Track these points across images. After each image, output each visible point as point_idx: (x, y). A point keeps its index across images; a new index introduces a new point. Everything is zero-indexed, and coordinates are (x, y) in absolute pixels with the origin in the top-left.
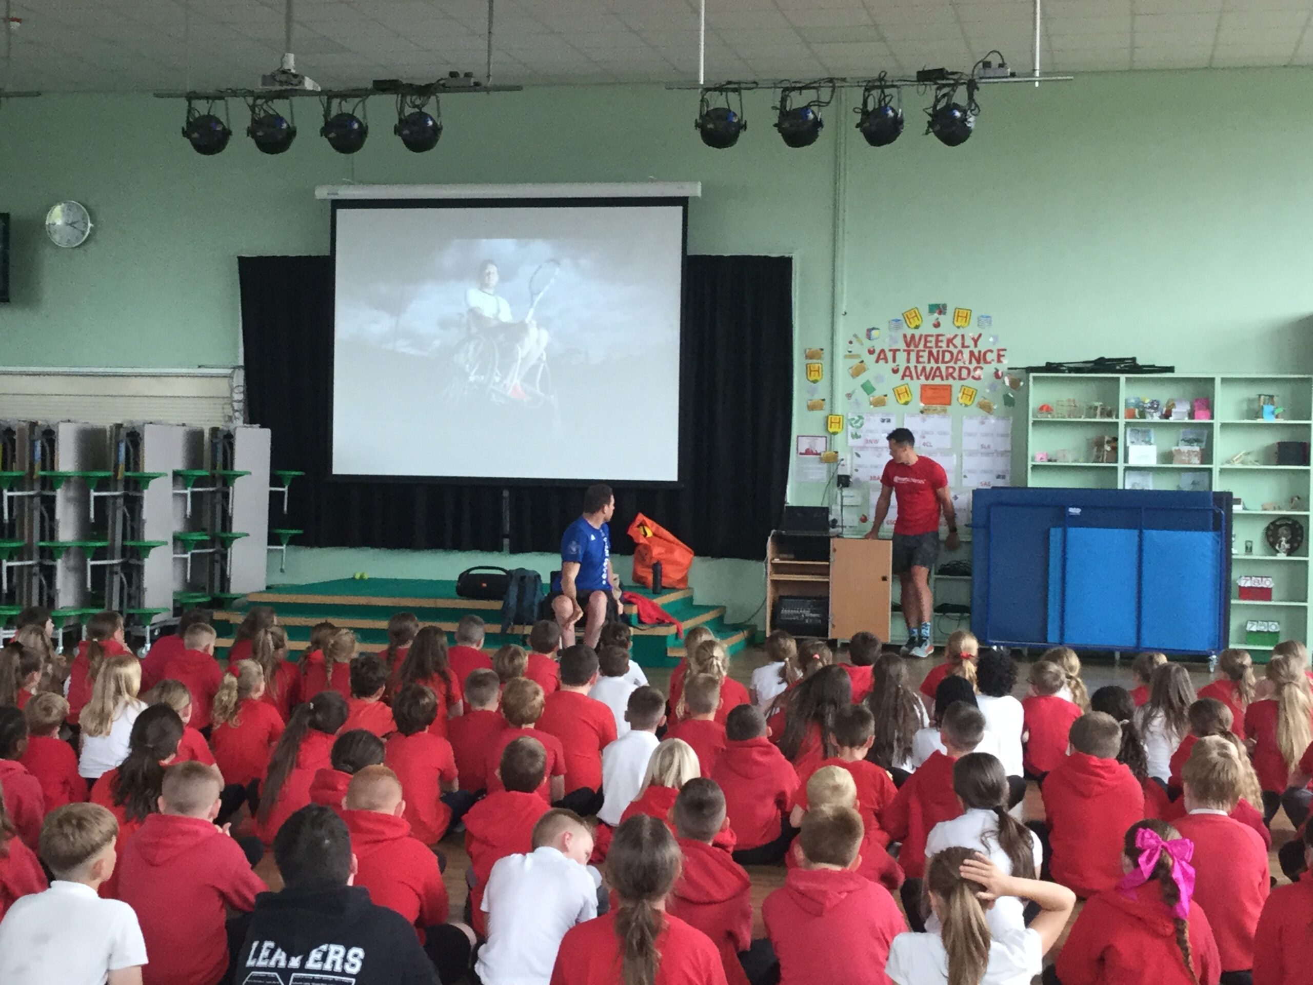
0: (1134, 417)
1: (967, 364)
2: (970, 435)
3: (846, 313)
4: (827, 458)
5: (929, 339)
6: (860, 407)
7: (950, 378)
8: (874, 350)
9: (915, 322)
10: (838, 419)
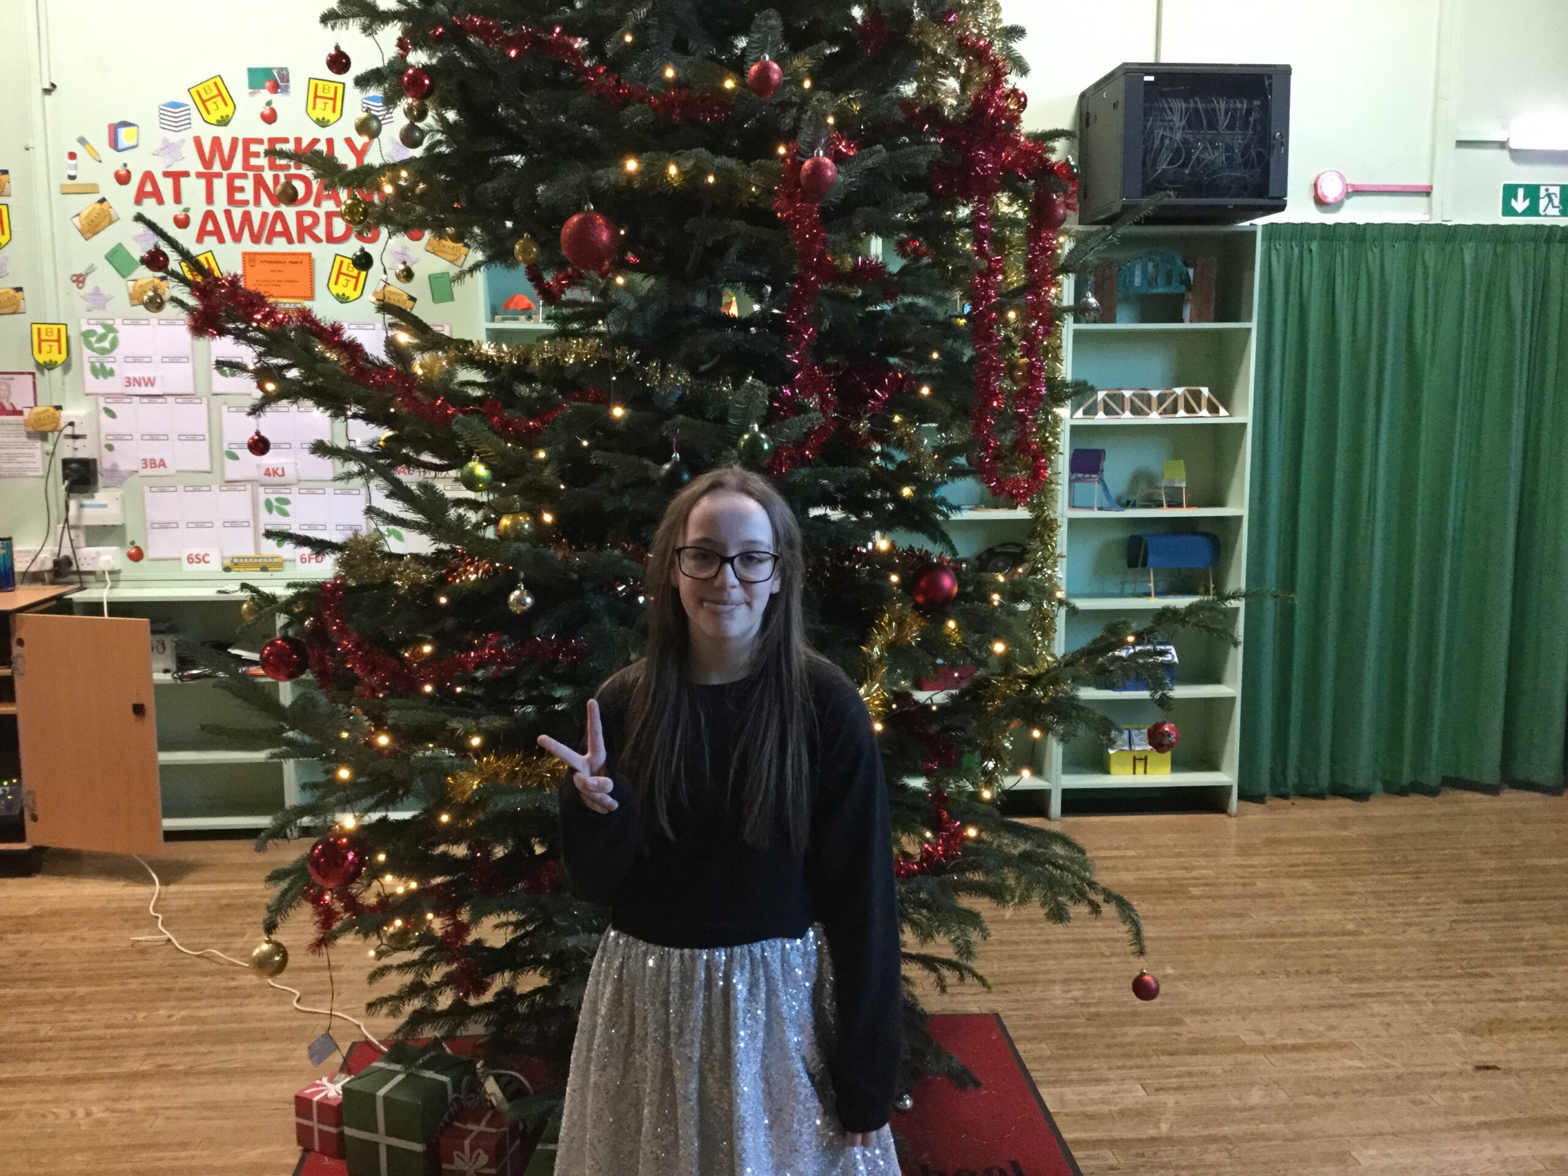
3: (54, 86)
4: (38, 420)
5: (254, 148)
6: (108, 305)
7: (307, 238)
8: (129, 172)
9: (218, 111)
10: (55, 332)
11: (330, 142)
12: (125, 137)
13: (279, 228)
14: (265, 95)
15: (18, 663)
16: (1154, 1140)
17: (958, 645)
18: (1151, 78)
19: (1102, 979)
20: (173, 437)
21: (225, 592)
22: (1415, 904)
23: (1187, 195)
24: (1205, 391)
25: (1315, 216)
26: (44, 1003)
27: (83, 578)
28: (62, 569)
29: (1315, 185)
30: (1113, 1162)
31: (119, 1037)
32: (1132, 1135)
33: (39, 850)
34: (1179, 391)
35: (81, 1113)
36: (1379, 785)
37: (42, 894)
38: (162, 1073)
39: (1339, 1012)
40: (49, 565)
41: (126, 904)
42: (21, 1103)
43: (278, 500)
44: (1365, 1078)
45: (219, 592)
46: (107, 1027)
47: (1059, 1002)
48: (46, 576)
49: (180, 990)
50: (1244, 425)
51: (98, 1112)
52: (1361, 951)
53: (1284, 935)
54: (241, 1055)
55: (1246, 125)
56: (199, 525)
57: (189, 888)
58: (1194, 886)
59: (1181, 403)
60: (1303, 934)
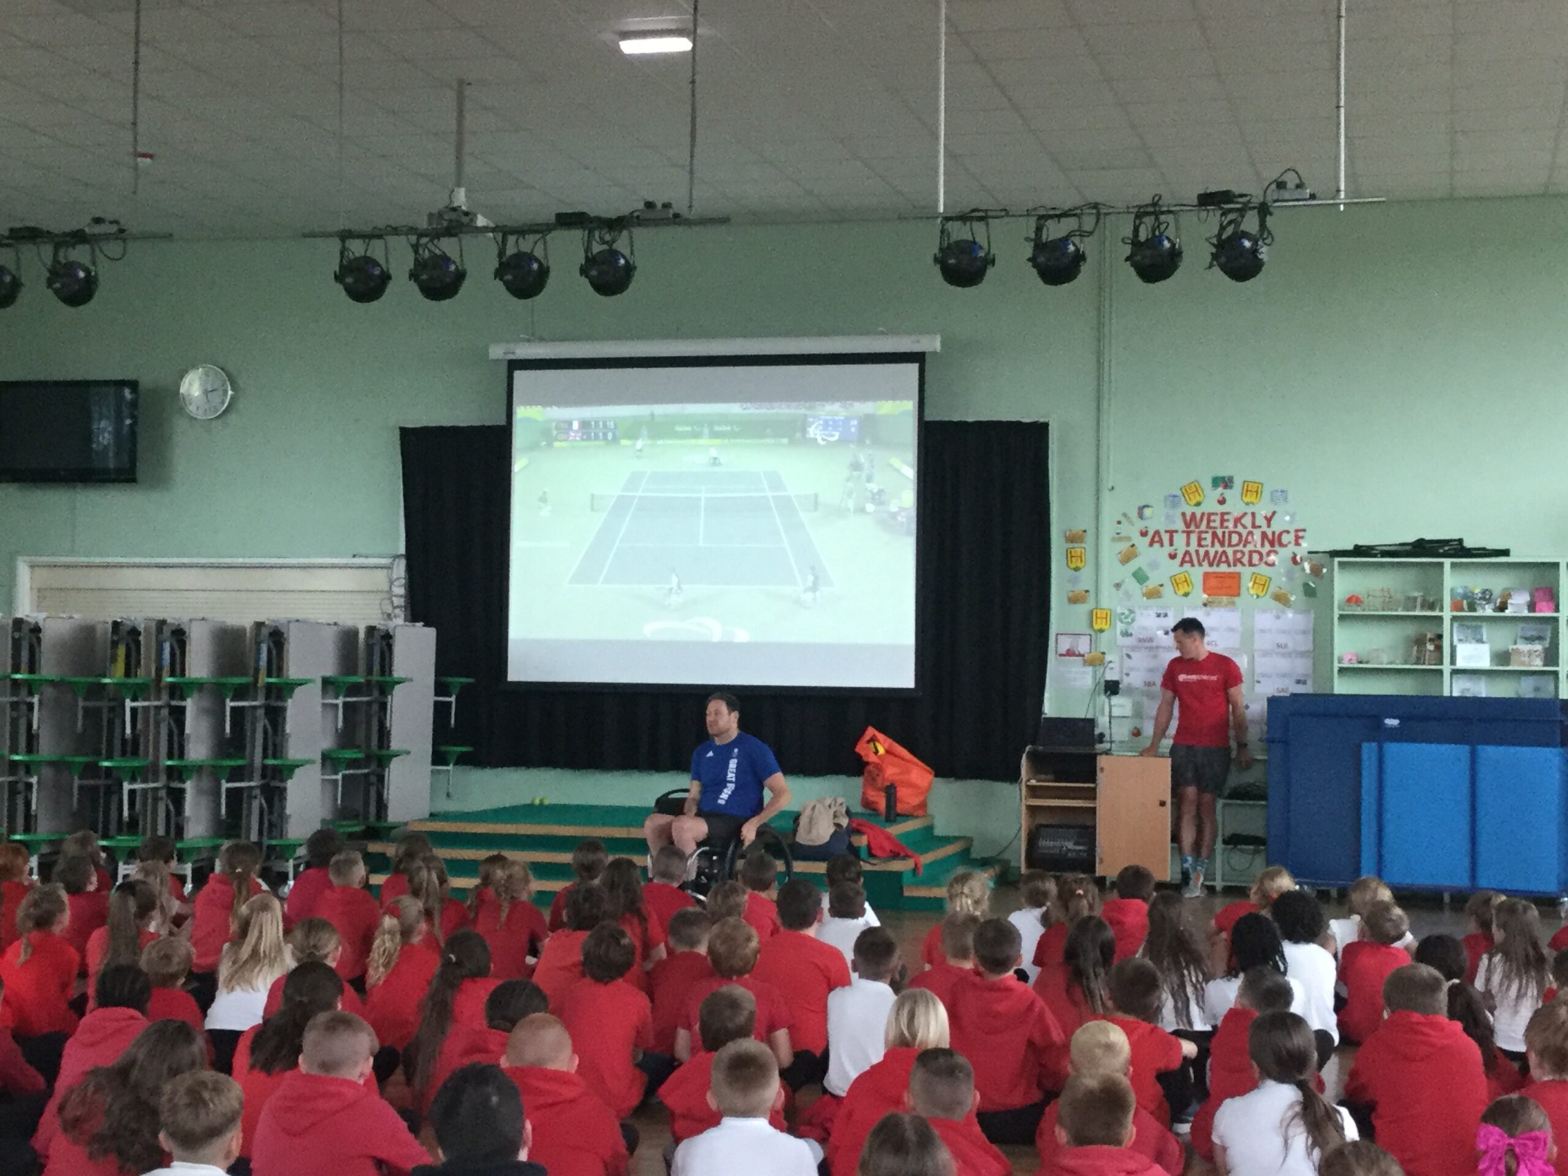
0: (1462, 610)
1: (1259, 548)
2: (1262, 631)
3: (1113, 487)
4: (1093, 659)
5: (1213, 517)
6: (1132, 600)
8: (1147, 531)
9: (1195, 498)
10: (1103, 613)
11: (1253, 514)
12: (1147, 512)
13: (1224, 559)
14: (1220, 490)
15: (1100, 780)
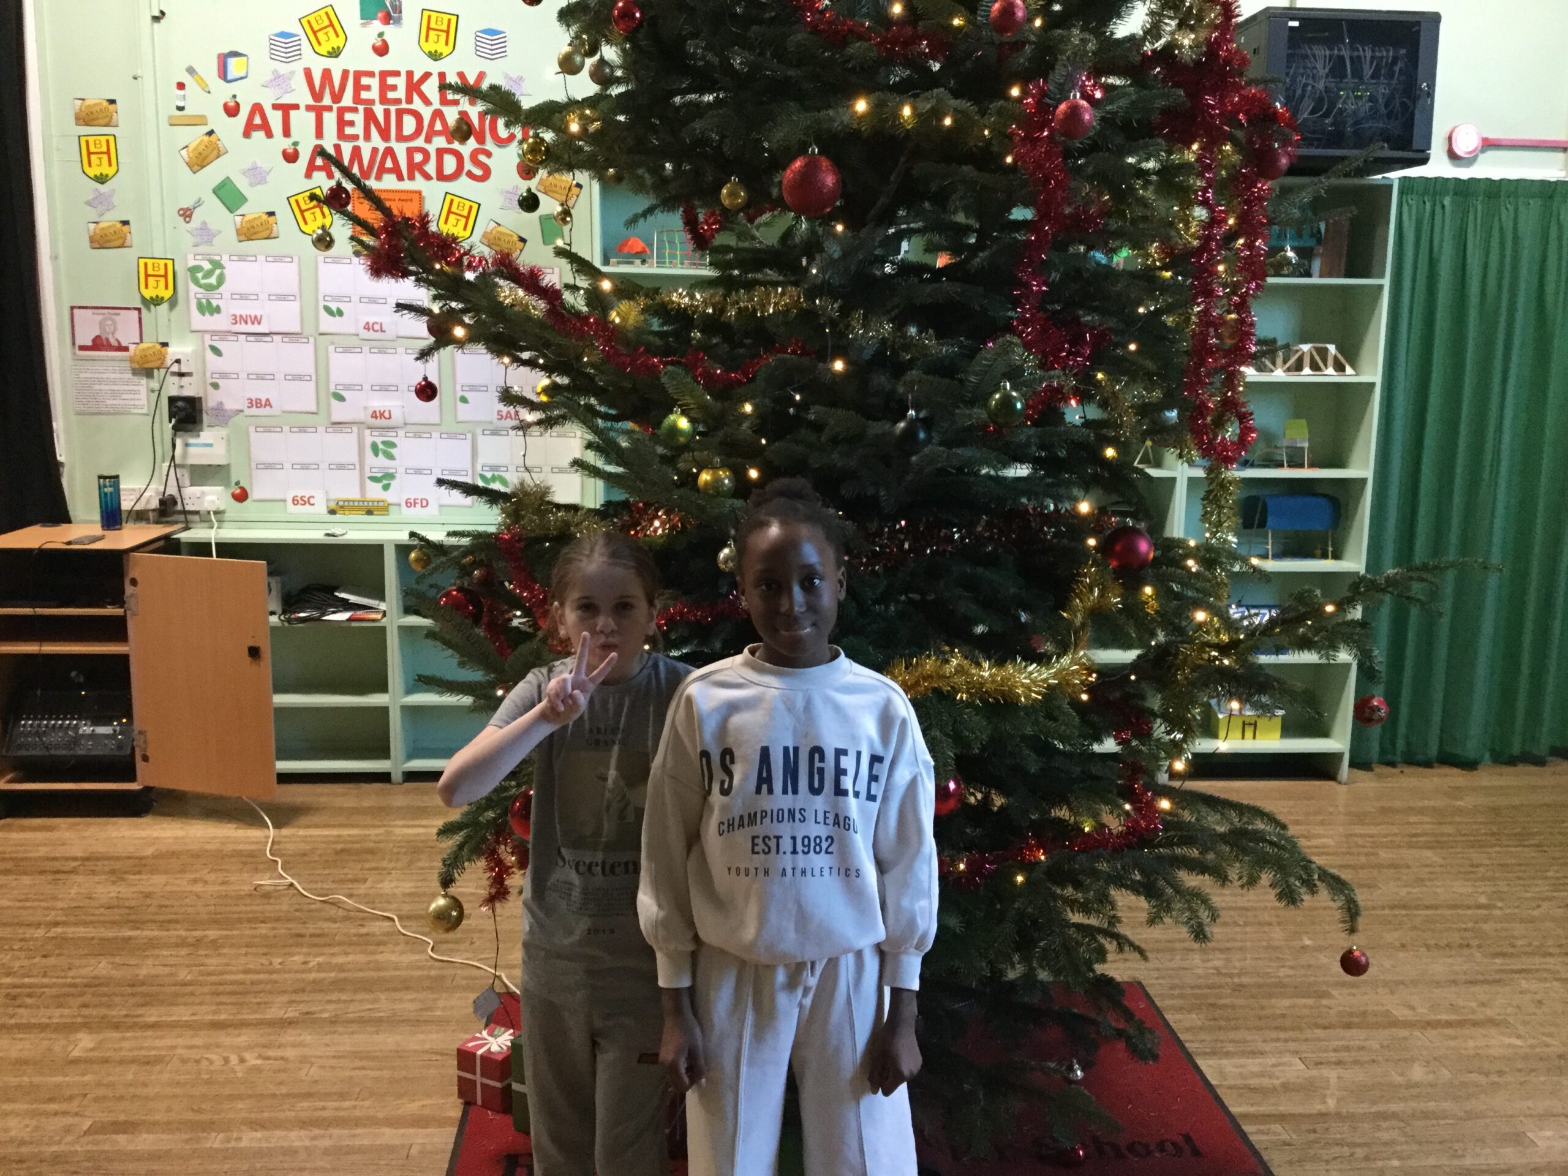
1: (455, 143)
3: (163, 13)
4: (144, 357)
5: (365, 81)
6: (216, 241)
7: (417, 175)
8: (238, 105)
9: (330, 42)
10: (162, 267)
11: (442, 76)
12: (235, 67)
13: (389, 164)
14: (377, 26)
15: (131, 603)
16: (1323, 1115)
17: (1157, 612)
18: (1296, 24)
19: (1240, 949)
20: (280, 376)
21: (333, 536)
22: (1546, 878)
23: (1328, 146)
24: (1332, 348)
25: (1448, 170)
26: (177, 945)
27: (188, 518)
28: (167, 508)
29: (1450, 139)
30: (1285, 1137)
31: (260, 982)
32: (1299, 1110)
33: (148, 789)
34: (1305, 348)
35: (234, 1059)
36: (1487, 756)
37: (155, 834)
38: (307, 1020)
39: (1487, 988)
40: (155, 504)
41: (241, 847)
42: (173, 1047)
43: (383, 443)
44: (1526, 1058)
45: (328, 535)
46: (247, 972)
47: (1200, 971)
48: (151, 515)
49: (312, 936)
50: (1372, 385)
51: (252, 1060)
52: (1499, 926)
53: (1417, 908)
54: (384, 1004)
55: (1391, 75)
56: (305, 467)
57: (302, 832)
58: (1319, 854)
59: (1307, 360)
60: (1436, 907)
